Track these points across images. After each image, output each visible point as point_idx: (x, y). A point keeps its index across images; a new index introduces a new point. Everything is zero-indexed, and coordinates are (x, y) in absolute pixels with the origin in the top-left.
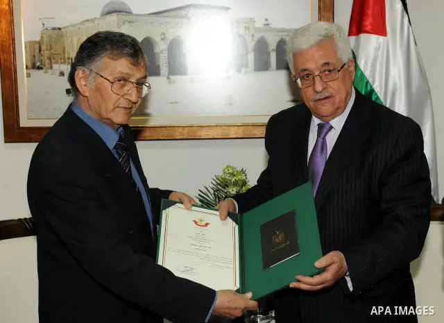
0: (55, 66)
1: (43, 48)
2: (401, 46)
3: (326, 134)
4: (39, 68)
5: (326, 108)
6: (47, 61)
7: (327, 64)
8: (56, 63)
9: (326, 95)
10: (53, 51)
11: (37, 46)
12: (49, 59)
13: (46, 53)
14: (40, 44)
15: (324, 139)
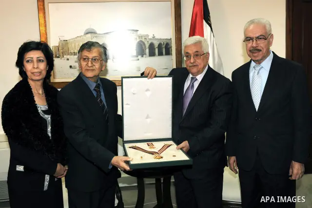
0: (65, 56)
1: (60, 49)
2: (211, 45)
3: (194, 82)
4: (58, 57)
5: (194, 70)
6: (61, 54)
7: (197, 52)
8: (65, 55)
9: (195, 64)
10: (64, 50)
11: (57, 48)
12: (62, 53)
13: (61, 51)
14: (58, 47)
15: (193, 84)
